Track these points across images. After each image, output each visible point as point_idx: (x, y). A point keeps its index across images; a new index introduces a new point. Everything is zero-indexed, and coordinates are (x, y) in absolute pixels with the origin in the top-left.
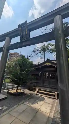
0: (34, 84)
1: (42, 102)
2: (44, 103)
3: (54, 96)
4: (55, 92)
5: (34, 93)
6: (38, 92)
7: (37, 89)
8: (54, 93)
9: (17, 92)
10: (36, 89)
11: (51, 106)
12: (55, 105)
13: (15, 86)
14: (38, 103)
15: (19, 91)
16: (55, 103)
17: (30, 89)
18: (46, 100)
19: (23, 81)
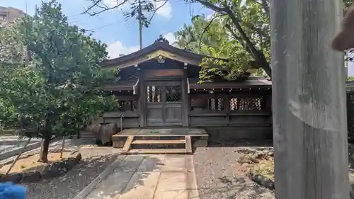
0: (116, 125)
1: (154, 175)
2: (163, 175)
3: (183, 146)
4: (186, 136)
5: (118, 151)
6: (133, 146)
7: (131, 137)
8: (183, 138)
9: (45, 164)
10: (125, 139)
11: (183, 177)
12: (193, 170)
13: (28, 142)
14: (141, 183)
15: (53, 157)
16: (190, 167)
17: (104, 142)
18: (163, 164)
19: (66, 117)
